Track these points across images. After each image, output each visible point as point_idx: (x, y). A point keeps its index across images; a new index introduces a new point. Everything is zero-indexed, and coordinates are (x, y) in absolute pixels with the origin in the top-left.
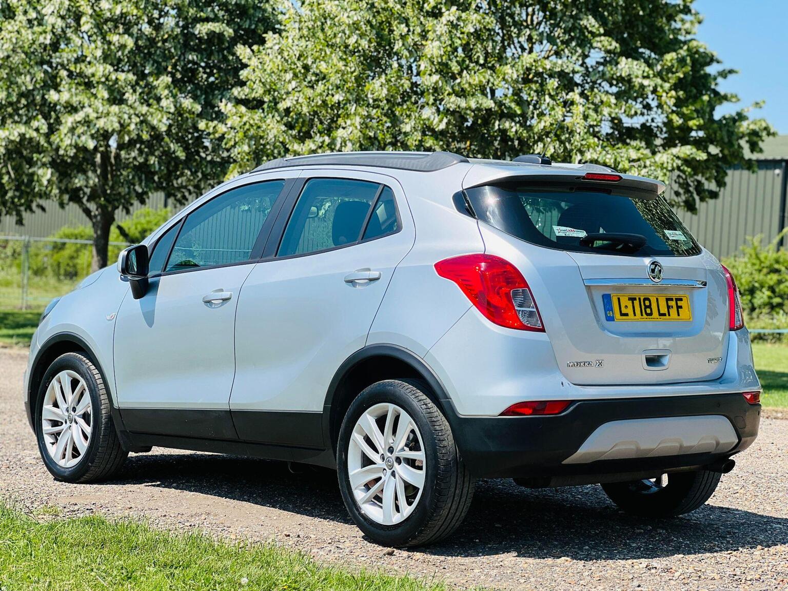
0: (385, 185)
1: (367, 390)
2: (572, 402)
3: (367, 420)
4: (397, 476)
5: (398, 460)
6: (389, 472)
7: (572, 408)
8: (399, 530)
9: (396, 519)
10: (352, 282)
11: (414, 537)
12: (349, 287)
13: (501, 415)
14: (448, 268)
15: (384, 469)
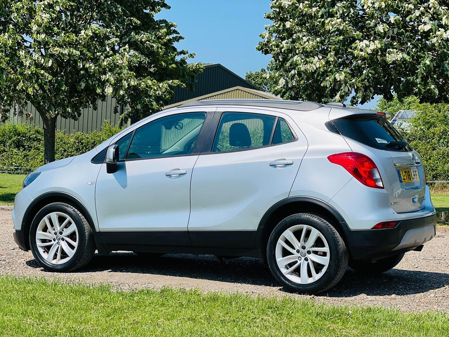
0: (279, 117)
1: (288, 219)
2: (398, 221)
3: (288, 234)
4: (309, 259)
5: (309, 252)
6: (303, 258)
7: (398, 224)
8: (313, 286)
9: (310, 281)
10: (274, 166)
11: (322, 289)
12: (272, 168)
13: (372, 229)
14: (335, 159)
15: (300, 257)
